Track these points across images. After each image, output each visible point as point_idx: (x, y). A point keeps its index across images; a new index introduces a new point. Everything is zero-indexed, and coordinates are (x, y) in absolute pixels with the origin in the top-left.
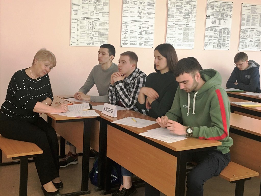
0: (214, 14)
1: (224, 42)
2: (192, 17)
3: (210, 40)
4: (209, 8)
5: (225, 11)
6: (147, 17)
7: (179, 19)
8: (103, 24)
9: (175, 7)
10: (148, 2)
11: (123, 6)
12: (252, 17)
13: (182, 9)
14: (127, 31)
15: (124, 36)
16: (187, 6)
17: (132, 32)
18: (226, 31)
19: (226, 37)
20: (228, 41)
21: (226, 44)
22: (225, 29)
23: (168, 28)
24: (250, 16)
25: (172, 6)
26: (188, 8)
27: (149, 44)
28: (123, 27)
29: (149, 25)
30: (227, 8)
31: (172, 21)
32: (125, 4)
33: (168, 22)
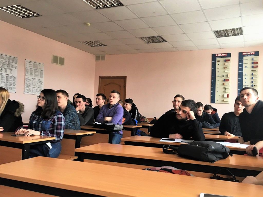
5: (10, 63)
12: (34, 71)
18: (13, 78)
21: (12, 88)
22: (11, 77)
24: (32, 69)
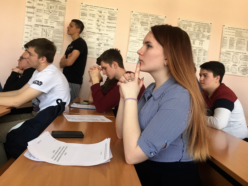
5: (201, 31)
6: (107, 30)
7: (144, 36)
8: (58, 32)
9: (139, 23)
11: (80, 18)
12: (237, 41)
13: (148, 26)
17: (89, 42)
18: (203, 52)
19: (202, 58)
23: (130, 43)
24: (233, 39)
29: (109, 37)
30: (204, 29)
31: (135, 37)
33: (130, 37)
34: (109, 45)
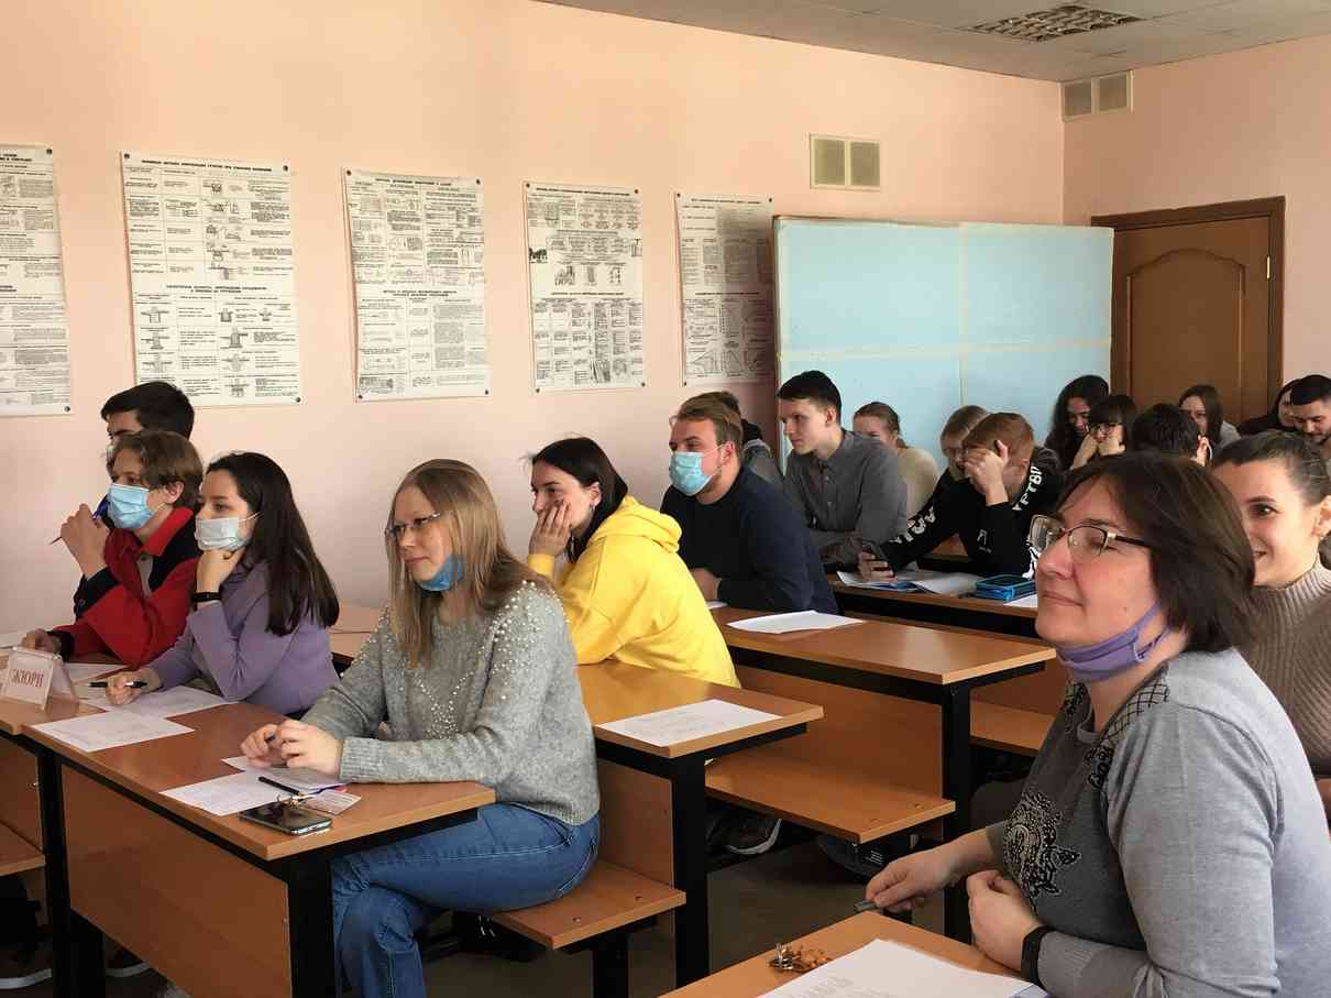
0: (561, 243)
1: (621, 356)
2: (468, 257)
3: (558, 351)
4: (541, 220)
6: (256, 269)
7: (409, 273)
8: (35, 309)
9: (384, 222)
10: (254, 205)
11: (130, 226)
13: (418, 228)
14: (161, 334)
15: (151, 358)
16: (441, 216)
17: (190, 338)
18: (625, 311)
19: (627, 334)
20: (637, 347)
21: (628, 363)
22: (617, 303)
23: (359, 312)
25: (368, 215)
26: (445, 224)
27: (277, 384)
28: (141, 321)
29: (269, 302)
30: (618, 213)
31: (374, 283)
32: (142, 215)
33: (358, 286)
34: (279, 337)
